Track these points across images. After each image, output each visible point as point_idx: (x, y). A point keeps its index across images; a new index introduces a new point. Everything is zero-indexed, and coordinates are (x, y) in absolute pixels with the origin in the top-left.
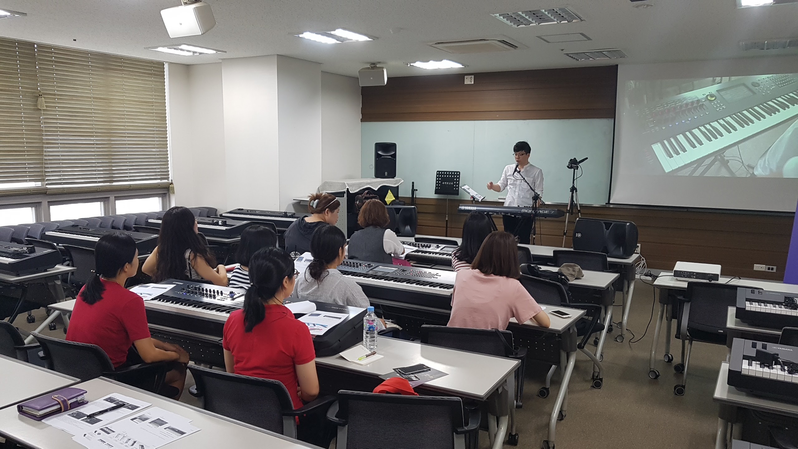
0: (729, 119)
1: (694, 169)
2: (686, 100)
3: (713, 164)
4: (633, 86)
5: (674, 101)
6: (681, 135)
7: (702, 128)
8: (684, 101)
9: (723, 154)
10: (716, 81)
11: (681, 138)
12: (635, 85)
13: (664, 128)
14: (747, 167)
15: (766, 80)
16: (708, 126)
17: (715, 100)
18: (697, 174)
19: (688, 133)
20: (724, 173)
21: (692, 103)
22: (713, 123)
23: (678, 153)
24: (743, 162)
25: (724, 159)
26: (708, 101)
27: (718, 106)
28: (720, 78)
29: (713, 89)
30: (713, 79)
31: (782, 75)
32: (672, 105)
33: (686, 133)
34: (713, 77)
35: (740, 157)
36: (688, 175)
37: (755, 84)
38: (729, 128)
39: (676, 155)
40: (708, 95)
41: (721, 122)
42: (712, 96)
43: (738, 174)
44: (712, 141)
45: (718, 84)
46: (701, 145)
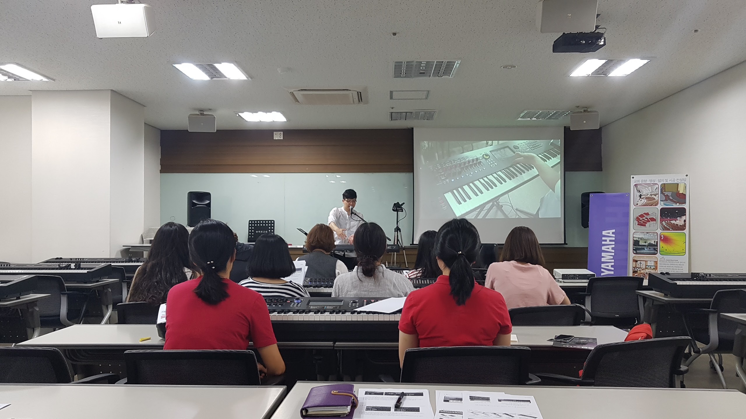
0: (500, 173)
1: (478, 213)
2: (468, 158)
3: (492, 209)
4: (427, 146)
5: (459, 159)
6: (466, 186)
7: (481, 180)
8: (466, 159)
9: (498, 200)
10: (489, 144)
11: (466, 188)
12: (428, 145)
13: (453, 180)
14: (515, 211)
15: (522, 144)
16: (485, 179)
17: (489, 158)
18: (480, 217)
19: (471, 184)
20: (500, 216)
21: (473, 160)
22: (489, 176)
23: (465, 201)
24: (512, 207)
25: (499, 205)
26: (484, 159)
27: (492, 163)
28: (491, 142)
29: (487, 150)
30: (487, 142)
31: (533, 141)
32: (458, 161)
33: (470, 184)
34: (487, 141)
35: (510, 203)
36: (473, 218)
37: (516, 147)
38: (501, 180)
39: (463, 202)
40: (484, 155)
41: (495, 175)
42: (487, 155)
43: (510, 217)
44: (489, 190)
45: (490, 146)
46: (482, 194)
